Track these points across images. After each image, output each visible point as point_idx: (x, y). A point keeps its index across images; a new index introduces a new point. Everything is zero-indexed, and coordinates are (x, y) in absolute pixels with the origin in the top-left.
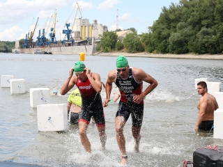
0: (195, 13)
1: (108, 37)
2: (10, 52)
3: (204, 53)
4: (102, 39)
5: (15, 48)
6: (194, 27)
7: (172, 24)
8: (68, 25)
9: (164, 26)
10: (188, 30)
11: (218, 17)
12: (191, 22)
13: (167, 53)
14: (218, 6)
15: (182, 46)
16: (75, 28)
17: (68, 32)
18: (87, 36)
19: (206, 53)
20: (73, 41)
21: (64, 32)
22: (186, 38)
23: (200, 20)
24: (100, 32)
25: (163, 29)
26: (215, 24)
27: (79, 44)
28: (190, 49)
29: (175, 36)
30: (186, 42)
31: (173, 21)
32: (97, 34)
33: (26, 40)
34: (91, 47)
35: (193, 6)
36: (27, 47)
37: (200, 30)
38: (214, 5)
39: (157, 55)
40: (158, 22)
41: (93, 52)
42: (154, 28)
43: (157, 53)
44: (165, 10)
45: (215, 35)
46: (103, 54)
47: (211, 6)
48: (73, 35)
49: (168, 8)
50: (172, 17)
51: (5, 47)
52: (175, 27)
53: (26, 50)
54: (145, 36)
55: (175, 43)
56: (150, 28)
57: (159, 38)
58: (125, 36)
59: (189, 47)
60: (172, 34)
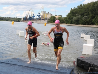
0: (82, 11)
1: (52, 18)
2: (20, 21)
4: (50, 18)
6: (82, 15)
8: (39, 13)
9: (71, 15)
10: (80, 16)
13: (72, 24)
14: (90, 8)
15: (77, 22)
17: (39, 16)
18: (45, 17)
19: (85, 24)
20: (41, 19)
21: (38, 15)
23: (84, 13)
24: (50, 16)
26: (89, 15)
27: (43, 20)
28: (80, 22)
30: (79, 20)
33: (25, 18)
34: (47, 21)
35: (82, 8)
36: (25, 20)
38: (89, 8)
39: (69, 25)
40: (69, 14)
41: (47, 23)
42: (68, 15)
43: (69, 24)
44: (72, 9)
45: (89, 18)
46: (51, 23)
47: (88, 8)
48: (41, 17)
49: (73, 9)
50: (74, 12)
51: (18, 20)
52: (75, 15)
53: (25, 21)
54: (65, 18)
55: (75, 21)
57: (70, 19)
58: (58, 18)
60: (74, 18)
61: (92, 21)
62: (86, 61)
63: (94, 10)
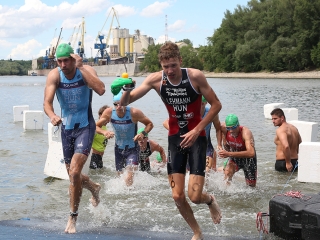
0: (268, 18)
1: (155, 52)
2: (26, 74)
3: (281, 71)
4: (146, 55)
5: (31, 69)
6: (268, 36)
7: (239, 32)
8: (101, 38)
9: (229, 36)
10: (260, 41)
11: (298, 22)
12: (264, 29)
13: (233, 71)
14: (298, 8)
15: (252, 62)
16: (111, 41)
17: (102, 47)
18: (126, 51)
19: (284, 70)
20: (108, 58)
21: (96, 46)
22: (258, 51)
23: (276, 27)
24: (144, 45)
25: (227, 40)
26: (295, 32)
27: (117, 62)
28: (263, 66)
29: (243, 48)
30: (258, 56)
31: (239, 29)
32: (140, 48)
33: (46, 59)
34: (133, 66)
35: (266, 9)
36: (48, 67)
37: (275, 39)
38: (293, 7)
39: (220, 75)
40: (220, 32)
41: (136, 73)
42: (214, 39)
43: (220, 71)
44: (228, 14)
45: (296, 46)
47: (288, 8)
48: (108, 50)
49: (232, 12)
50: (238, 23)
51: (19, 68)
52: (242, 37)
53: (47, 71)
54: (203, 50)
55: (243, 58)
56: (209, 38)
57: (222, 52)
59: (262, 63)
60: (239, 46)
61: (309, 54)
62: (307, 209)
63: (312, 14)
